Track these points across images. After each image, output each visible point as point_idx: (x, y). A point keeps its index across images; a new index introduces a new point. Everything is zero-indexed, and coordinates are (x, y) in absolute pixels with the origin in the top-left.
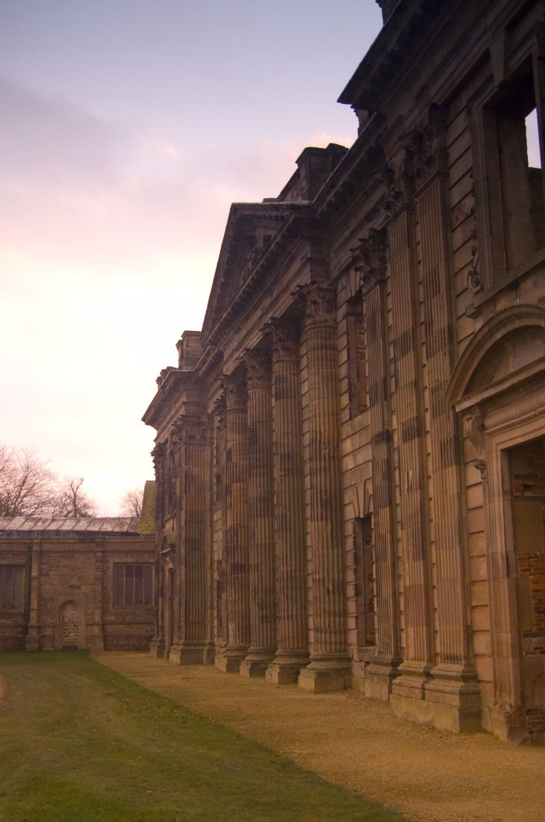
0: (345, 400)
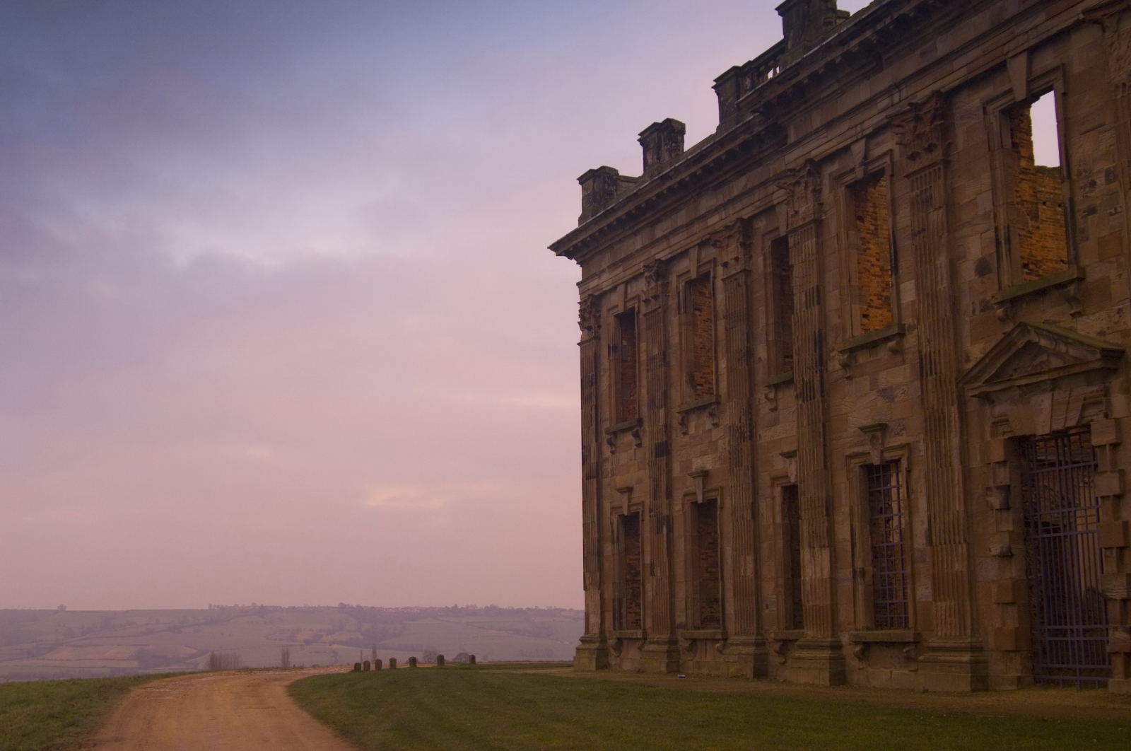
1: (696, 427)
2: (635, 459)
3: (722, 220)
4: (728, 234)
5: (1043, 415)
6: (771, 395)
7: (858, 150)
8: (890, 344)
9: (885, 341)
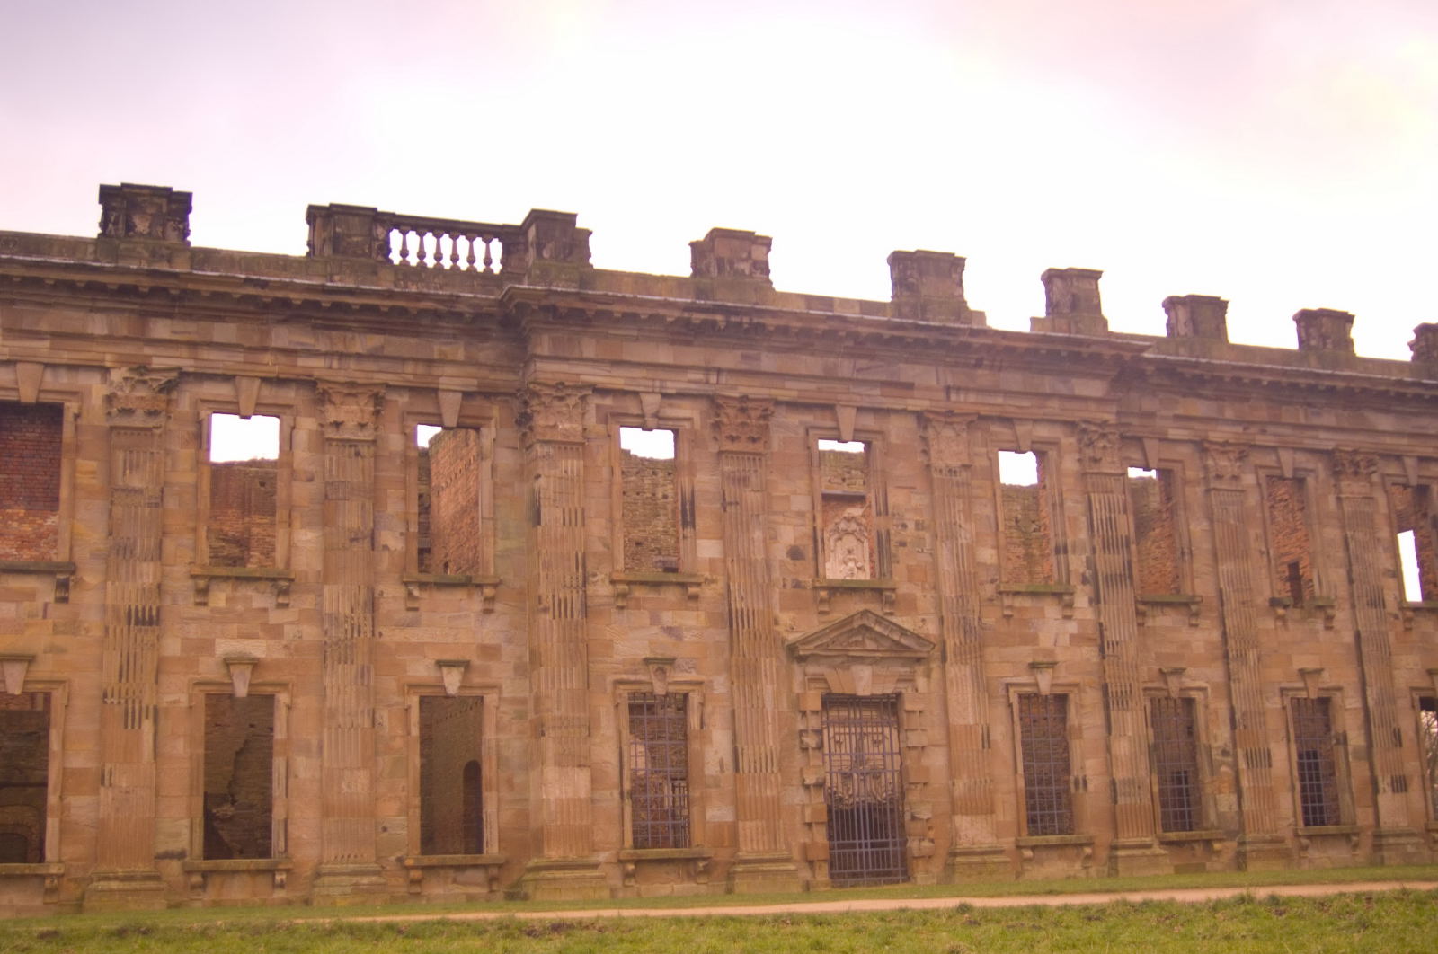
1: (228, 600)
2: (45, 617)
3: (330, 368)
4: (346, 391)
5: (864, 681)
6: (416, 593)
7: (651, 402)
8: (692, 590)
9: (683, 585)
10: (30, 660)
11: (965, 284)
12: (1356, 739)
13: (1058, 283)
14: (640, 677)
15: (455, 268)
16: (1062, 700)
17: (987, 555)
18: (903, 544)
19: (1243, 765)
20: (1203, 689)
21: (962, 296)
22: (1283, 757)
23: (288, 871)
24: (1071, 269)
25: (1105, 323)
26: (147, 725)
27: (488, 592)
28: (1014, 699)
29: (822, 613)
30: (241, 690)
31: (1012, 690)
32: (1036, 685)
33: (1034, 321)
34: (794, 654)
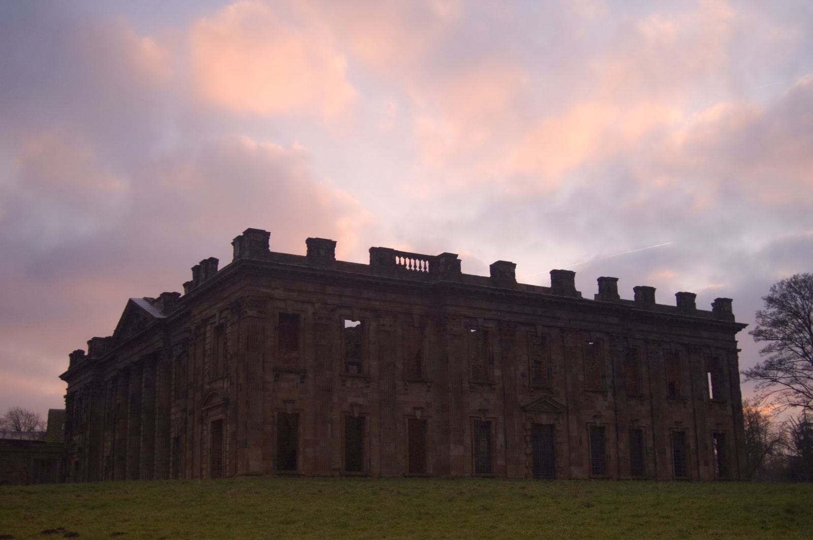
0: (173, 393)
1: (351, 384)
2: (297, 388)
3: (381, 305)
4: (386, 314)
5: (544, 419)
6: (407, 384)
7: (481, 321)
8: (493, 386)
9: (490, 385)
10: (293, 402)
11: (575, 282)
12: (693, 447)
13: (604, 282)
14: (478, 415)
15: (415, 270)
16: (602, 429)
17: (581, 378)
18: (555, 373)
19: (657, 454)
20: (644, 427)
21: (574, 286)
22: (669, 452)
23: (371, 476)
24: (608, 278)
25: (619, 296)
26: (329, 425)
27: (429, 384)
28: (589, 428)
29: (531, 396)
30: (356, 415)
31: (588, 424)
32: (596, 423)
33: (595, 295)
34: (523, 409)
